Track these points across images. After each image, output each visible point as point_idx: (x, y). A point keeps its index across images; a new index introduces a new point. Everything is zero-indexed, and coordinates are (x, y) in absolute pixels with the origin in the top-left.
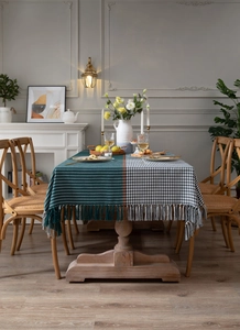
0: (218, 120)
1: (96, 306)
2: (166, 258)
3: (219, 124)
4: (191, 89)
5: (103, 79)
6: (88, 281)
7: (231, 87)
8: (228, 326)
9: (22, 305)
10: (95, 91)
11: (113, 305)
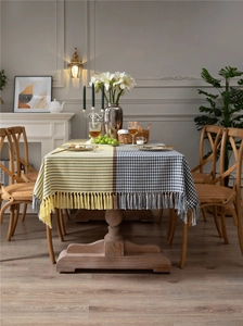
0: (202, 109)
1: (89, 292)
2: (157, 248)
3: (204, 113)
4: (176, 79)
5: (89, 69)
6: (78, 271)
7: (215, 76)
8: (219, 311)
9: (17, 290)
10: (81, 81)
11: (106, 291)
